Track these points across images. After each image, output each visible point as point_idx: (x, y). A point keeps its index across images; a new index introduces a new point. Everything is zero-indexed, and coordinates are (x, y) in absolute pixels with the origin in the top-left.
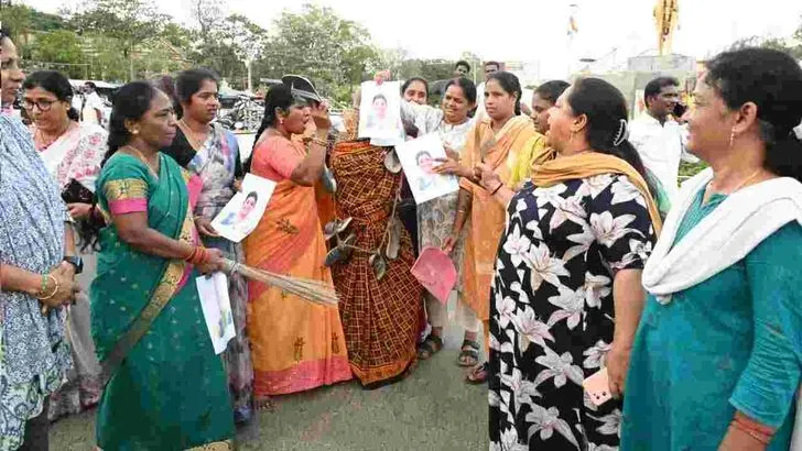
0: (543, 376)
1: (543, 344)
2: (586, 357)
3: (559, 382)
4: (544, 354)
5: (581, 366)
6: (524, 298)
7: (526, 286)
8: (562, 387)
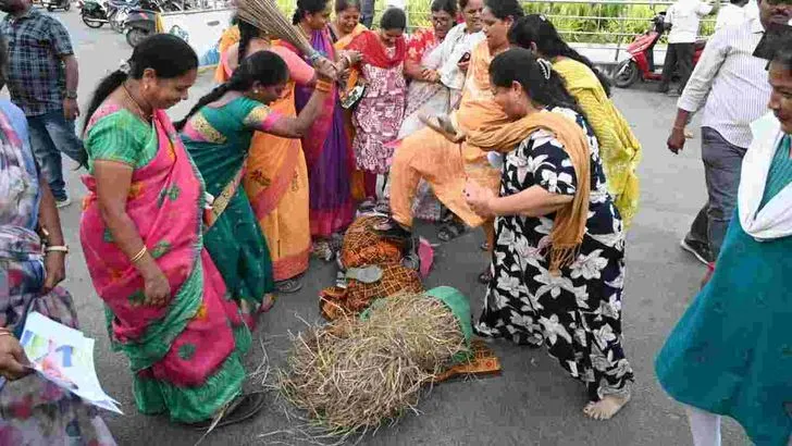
0: (541, 291)
1: (538, 265)
2: (572, 270)
3: (555, 293)
4: (540, 273)
5: (569, 277)
6: (519, 229)
7: (519, 221)
8: (558, 297)
